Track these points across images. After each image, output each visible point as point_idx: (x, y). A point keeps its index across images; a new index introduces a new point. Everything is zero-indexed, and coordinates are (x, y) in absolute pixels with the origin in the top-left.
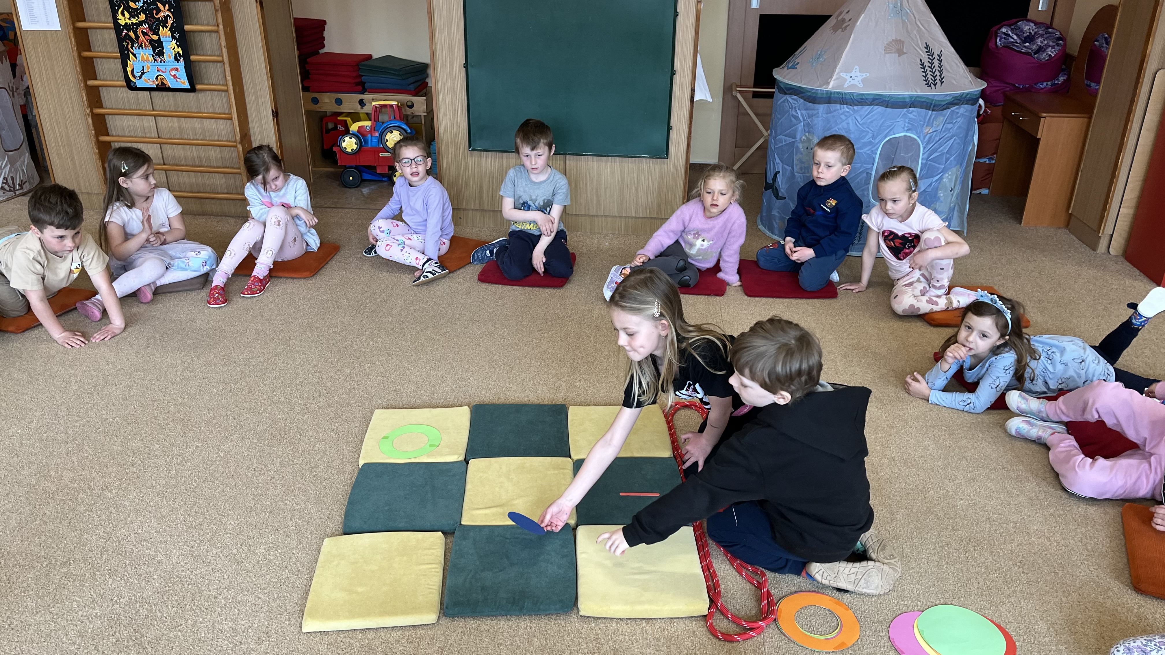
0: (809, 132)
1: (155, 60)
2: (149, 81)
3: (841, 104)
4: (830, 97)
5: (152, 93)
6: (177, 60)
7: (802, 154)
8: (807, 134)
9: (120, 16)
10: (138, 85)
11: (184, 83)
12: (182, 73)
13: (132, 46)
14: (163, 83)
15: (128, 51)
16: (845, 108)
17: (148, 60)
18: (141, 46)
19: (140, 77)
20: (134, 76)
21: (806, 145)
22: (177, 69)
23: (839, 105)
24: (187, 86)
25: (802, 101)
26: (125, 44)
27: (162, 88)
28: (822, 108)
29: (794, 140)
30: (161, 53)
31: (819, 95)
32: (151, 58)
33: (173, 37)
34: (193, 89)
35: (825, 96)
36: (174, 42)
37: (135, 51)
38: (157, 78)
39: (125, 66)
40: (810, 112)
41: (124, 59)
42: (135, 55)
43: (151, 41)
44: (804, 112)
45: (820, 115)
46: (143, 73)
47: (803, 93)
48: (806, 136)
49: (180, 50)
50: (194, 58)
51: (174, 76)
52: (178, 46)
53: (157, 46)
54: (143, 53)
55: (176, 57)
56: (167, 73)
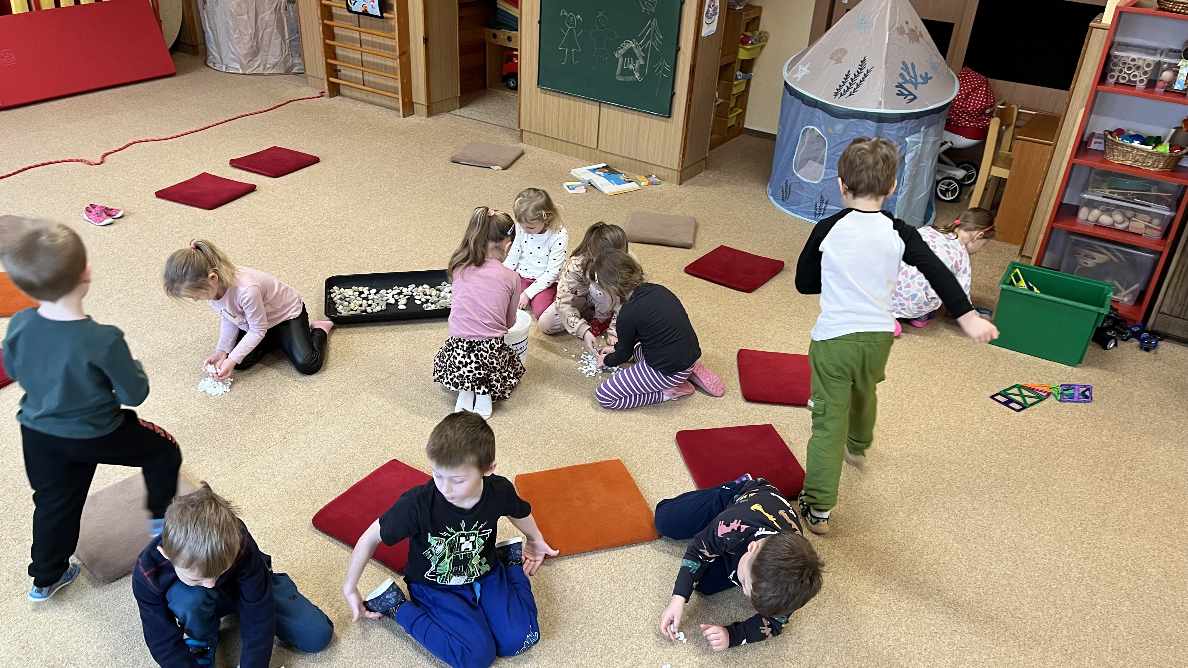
2: (358, 8)
5: (360, 16)
10: (353, 10)
11: (377, 11)
12: (376, 5)
14: (366, 11)
19: (354, 4)
20: (351, 3)
22: (373, 1)
24: (378, 14)
27: (365, 13)
34: (382, 17)
38: (362, 6)
46: (356, 2)
51: (372, 6)
56: (369, 3)
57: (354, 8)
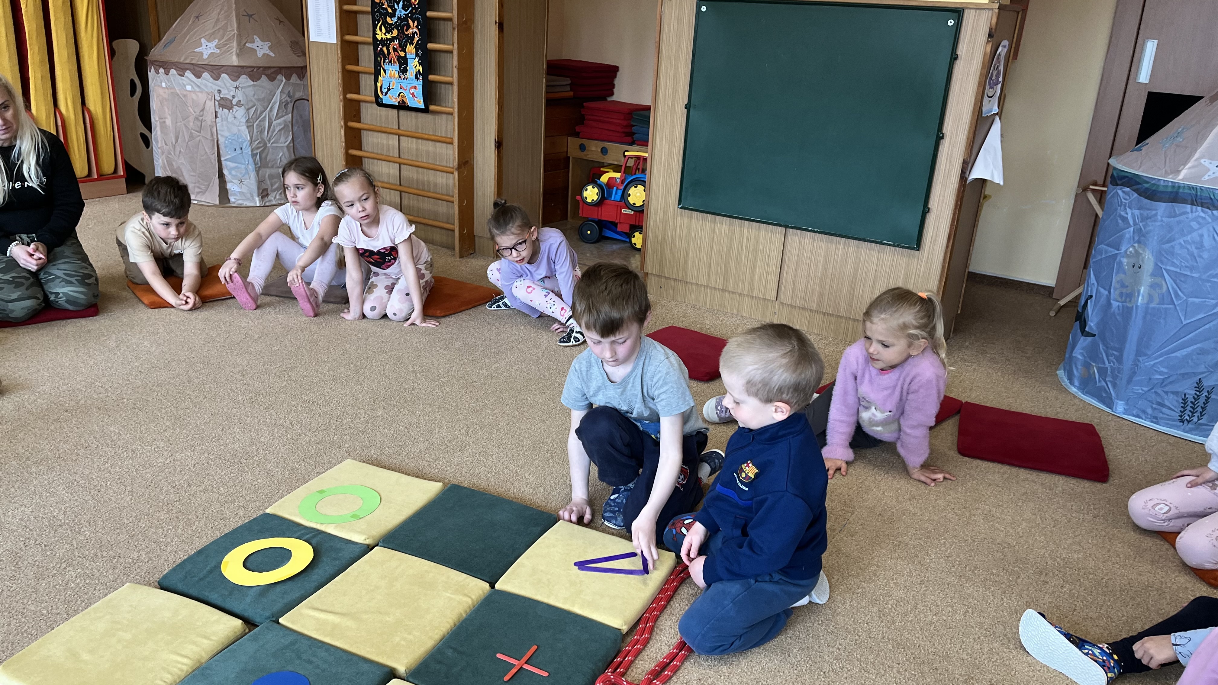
0: (1139, 242)
1: (400, 77)
2: (391, 99)
3: (1192, 204)
4: (1177, 193)
5: (395, 110)
6: (417, 78)
7: (1125, 273)
8: (1136, 245)
9: (378, 32)
10: (385, 102)
12: (419, 92)
13: (384, 62)
14: (403, 102)
15: (381, 66)
16: (1199, 211)
17: (394, 77)
19: (386, 93)
20: (382, 92)
21: (1133, 261)
22: (415, 88)
23: (1189, 206)
24: (422, 105)
25: (1136, 195)
26: (379, 59)
27: (402, 106)
28: (1162, 207)
29: (1117, 252)
30: (404, 71)
31: (1161, 189)
32: (397, 75)
33: (417, 55)
34: (426, 110)
35: (1169, 190)
36: (417, 59)
37: (386, 67)
38: (399, 96)
39: (376, 81)
40: (1145, 213)
41: (377, 74)
42: (385, 71)
43: (399, 57)
44: (1137, 212)
45: (1159, 218)
46: (389, 90)
47: (1139, 184)
48: (1134, 247)
49: (421, 68)
50: (431, 77)
51: (413, 94)
52: (420, 64)
53: (403, 62)
54: (392, 69)
55: (416, 75)
56: (408, 91)
57: (386, 100)
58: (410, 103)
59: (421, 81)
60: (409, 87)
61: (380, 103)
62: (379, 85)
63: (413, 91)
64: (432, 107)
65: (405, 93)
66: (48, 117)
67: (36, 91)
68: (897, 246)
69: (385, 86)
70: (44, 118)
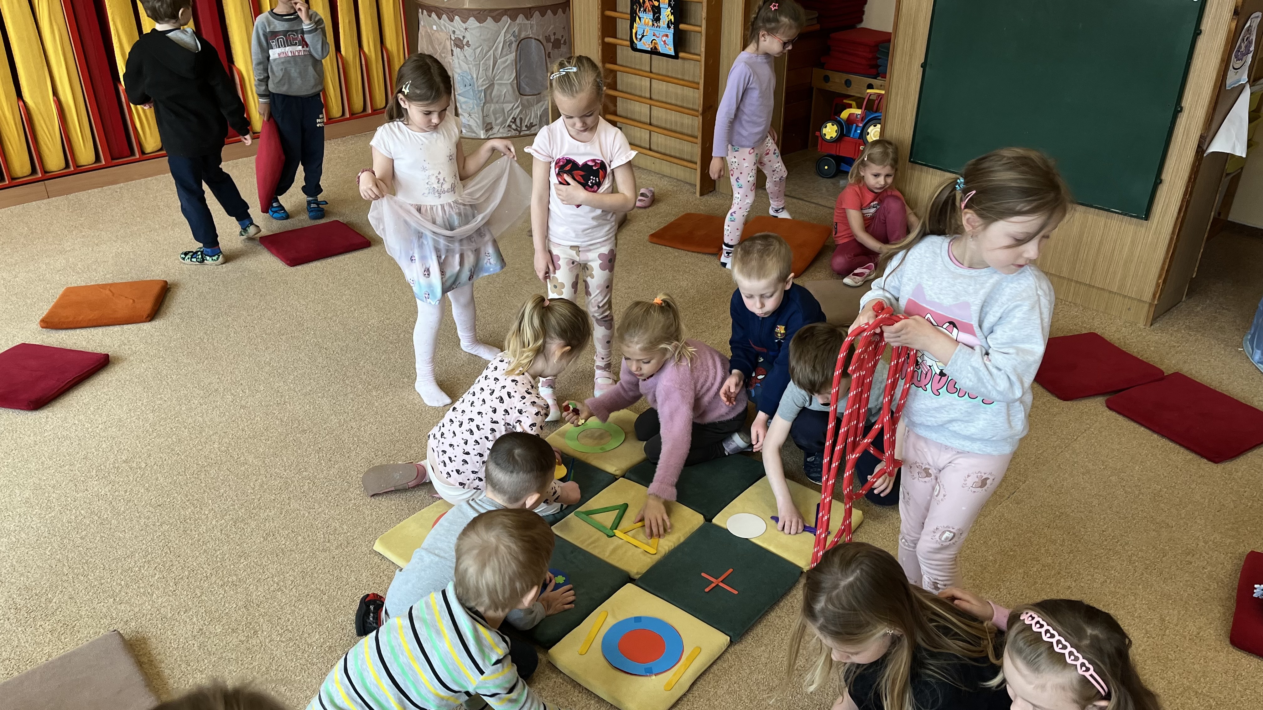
1: (653, 25)
2: (644, 44)
5: (647, 55)
6: (669, 27)
11: (670, 49)
12: (670, 40)
13: (640, 10)
14: (655, 48)
15: (636, 14)
17: (648, 25)
18: (645, 10)
19: (641, 39)
20: (636, 38)
22: (667, 36)
24: (672, 52)
26: (635, 7)
27: (654, 52)
30: (657, 19)
32: (651, 23)
33: (670, 5)
34: (676, 57)
36: (669, 9)
37: (641, 15)
39: (632, 27)
41: (633, 20)
42: (640, 18)
43: (653, 7)
46: (643, 36)
49: (672, 18)
50: (682, 26)
51: (664, 42)
52: (672, 14)
53: (656, 11)
54: (646, 17)
55: (668, 24)
56: (660, 38)
57: (640, 45)
58: (661, 49)
59: (672, 30)
60: (662, 34)
61: (635, 49)
62: (634, 31)
63: (664, 38)
64: (681, 55)
65: (658, 41)
66: (354, 57)
67: (344, 35)
68: (1125, 215)
69: (640, 33)
70: (351, 57)
